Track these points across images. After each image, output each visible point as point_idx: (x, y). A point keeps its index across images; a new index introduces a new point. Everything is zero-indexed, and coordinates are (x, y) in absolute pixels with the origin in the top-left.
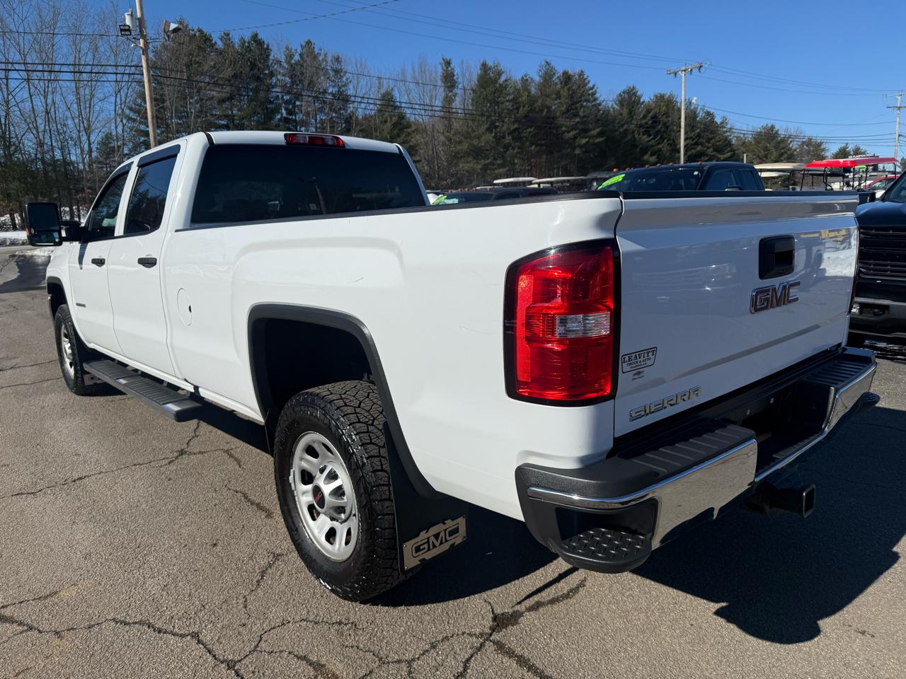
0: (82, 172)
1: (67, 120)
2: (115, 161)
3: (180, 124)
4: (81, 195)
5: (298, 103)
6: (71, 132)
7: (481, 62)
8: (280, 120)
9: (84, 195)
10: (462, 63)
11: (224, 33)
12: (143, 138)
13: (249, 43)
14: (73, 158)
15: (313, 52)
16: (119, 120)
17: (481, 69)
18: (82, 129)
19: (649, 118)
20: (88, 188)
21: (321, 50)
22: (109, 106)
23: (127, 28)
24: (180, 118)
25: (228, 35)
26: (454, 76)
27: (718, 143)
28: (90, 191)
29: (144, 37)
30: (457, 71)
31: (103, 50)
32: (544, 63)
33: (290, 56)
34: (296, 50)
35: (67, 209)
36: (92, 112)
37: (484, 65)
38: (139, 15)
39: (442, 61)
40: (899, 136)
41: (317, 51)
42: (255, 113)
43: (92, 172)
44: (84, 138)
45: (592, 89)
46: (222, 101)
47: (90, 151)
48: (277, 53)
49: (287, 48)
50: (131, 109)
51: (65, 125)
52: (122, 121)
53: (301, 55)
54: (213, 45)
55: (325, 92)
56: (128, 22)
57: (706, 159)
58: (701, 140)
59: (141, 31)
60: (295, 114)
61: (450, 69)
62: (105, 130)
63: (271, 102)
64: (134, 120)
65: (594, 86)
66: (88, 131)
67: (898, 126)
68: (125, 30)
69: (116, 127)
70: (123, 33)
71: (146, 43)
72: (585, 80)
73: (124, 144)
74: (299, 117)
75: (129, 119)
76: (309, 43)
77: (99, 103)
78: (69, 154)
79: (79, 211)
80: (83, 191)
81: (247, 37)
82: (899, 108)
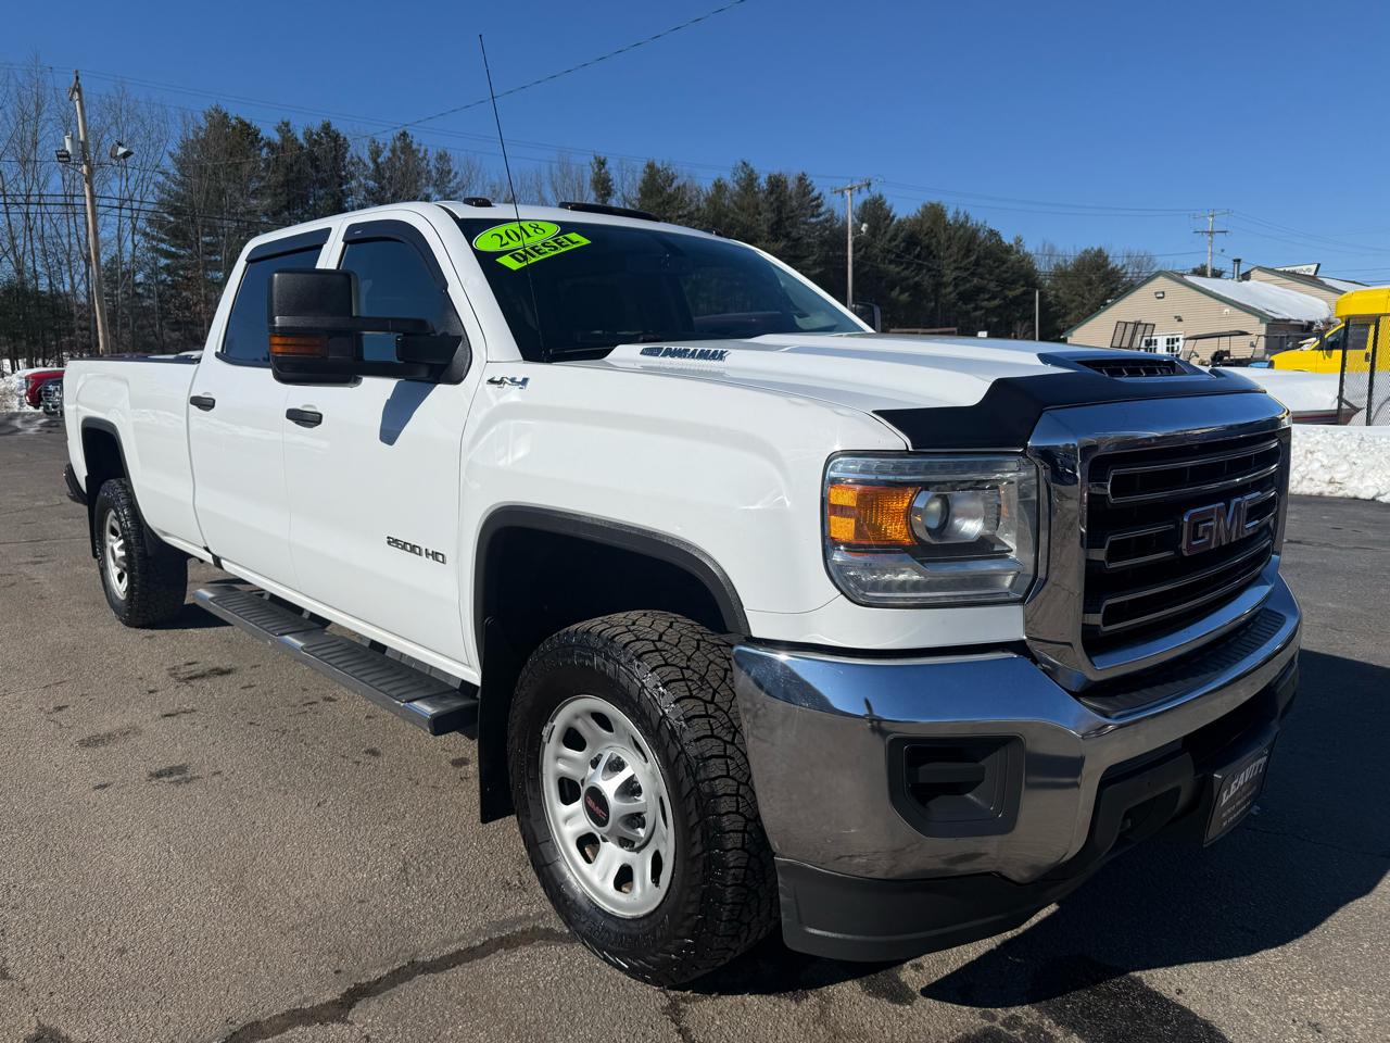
10: (622, 163)
11: (283, 123)
13: (318, 135)
15: (409, 147)
17: (645, 173)
19: (899, 239)
21: (420, 144)
23: (66, 153)
25: (287, 125)
27: (1005, 275)
29: (87, 162)
30: (614, 175)
32: (740, 164)
33: (376, 153)
34: (386, 144)
37: (651, 166)
38: (81, 137)
39: (593, 161)
41: (414, 146)
45: (818, 198)
48: (359, 150)
49: (373, 142)
53: (393, 151)
56: (68, 147)
57: (987, 296)
58: (980, 270)
59: (84, 157)
61: (603, 171)
65: (820, 194)
68: (64, 157)
70: (61, 159)
72: (808, 186)
76: (404, 134)
81: (316, 126)
82: (1211, 233)
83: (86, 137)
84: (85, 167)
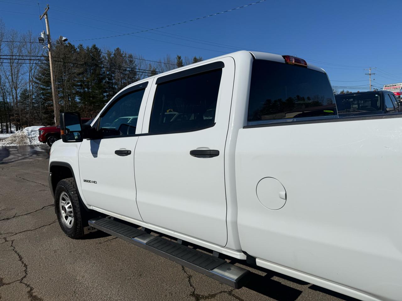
0: (13, 107)
1: (5, 83)
2: (28, 102)
3: (59, 84)
4: (12, 117)
5: (113, 75)
6: (7, 89)
7: (194, 57)
8: (105, 82)
9: (14, 117)
10: (186, 58)
11: (80, 45)
12: (42, 91)
13: (91, 49)
14: (8, 100)
15: (120, 53)
16: (31, 83)
17: (194, 60)
18: (13, 87)
20: (16, 114)
21: (123, 52)
22: (27, 77)
23: (42, 39)
24: (59, 82)
25: (82, 45)
26: (182, 63)
28: (16, 115)
29: (50, 43)
31: (24, 52)
33: (110, 55)
34: (112, 52)
35: (5, 124)
36: (18, 80)
38: (48, 33)
39: (177, 57)
40: (371, 86)
41: (122, 52)
42: (94, 80)
43: (17, 107)
44: (14, 91)
46: (79, 74)
47: (17, 97)
48: (104, 54)
49: (108, 51)
50: (36, 78)
51: (5, 86)
52: (32, 84)
53: (114, 54)
54: (75, 50)
55: (126, 70)
56: (42, 36)
59: (49, 41)
60: (112, 80)
61: (180, 60)
62: (24, 88)
63: (101, 75)
64: (38, 83)
66: (16, 88)
67: (370, 82)
68: (41, 40)
69: (30, 86)
70: (40, 41)
71: (51, 46)
73: (33, 94)
74: (114, 81)
75: (36, 83)
76: (118, 49)
77: (21, 76)
78: (6, 99)
79: (10, 125)
80: (13, 115)
81: (91, 46)
82: (370, 74)
83: (49, 33)
84: (49, 45)
